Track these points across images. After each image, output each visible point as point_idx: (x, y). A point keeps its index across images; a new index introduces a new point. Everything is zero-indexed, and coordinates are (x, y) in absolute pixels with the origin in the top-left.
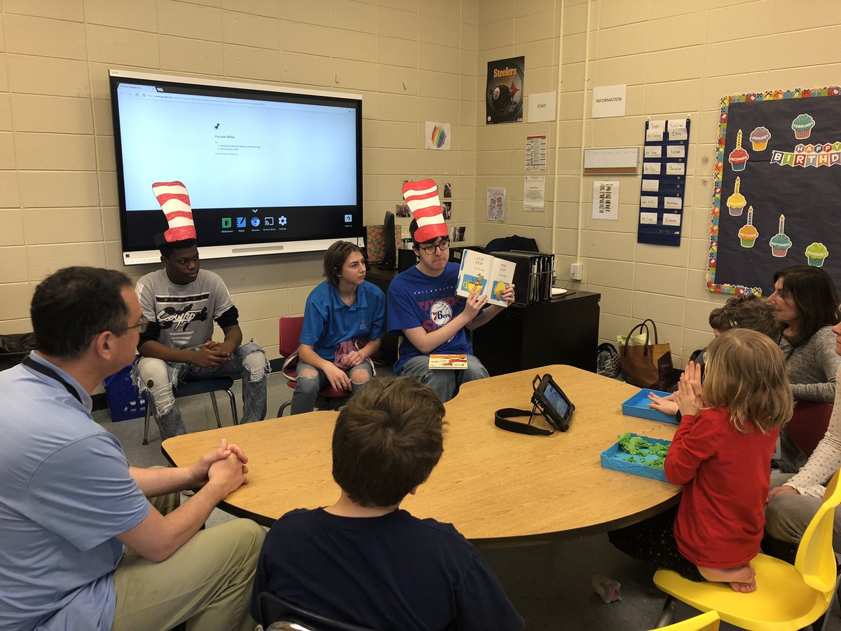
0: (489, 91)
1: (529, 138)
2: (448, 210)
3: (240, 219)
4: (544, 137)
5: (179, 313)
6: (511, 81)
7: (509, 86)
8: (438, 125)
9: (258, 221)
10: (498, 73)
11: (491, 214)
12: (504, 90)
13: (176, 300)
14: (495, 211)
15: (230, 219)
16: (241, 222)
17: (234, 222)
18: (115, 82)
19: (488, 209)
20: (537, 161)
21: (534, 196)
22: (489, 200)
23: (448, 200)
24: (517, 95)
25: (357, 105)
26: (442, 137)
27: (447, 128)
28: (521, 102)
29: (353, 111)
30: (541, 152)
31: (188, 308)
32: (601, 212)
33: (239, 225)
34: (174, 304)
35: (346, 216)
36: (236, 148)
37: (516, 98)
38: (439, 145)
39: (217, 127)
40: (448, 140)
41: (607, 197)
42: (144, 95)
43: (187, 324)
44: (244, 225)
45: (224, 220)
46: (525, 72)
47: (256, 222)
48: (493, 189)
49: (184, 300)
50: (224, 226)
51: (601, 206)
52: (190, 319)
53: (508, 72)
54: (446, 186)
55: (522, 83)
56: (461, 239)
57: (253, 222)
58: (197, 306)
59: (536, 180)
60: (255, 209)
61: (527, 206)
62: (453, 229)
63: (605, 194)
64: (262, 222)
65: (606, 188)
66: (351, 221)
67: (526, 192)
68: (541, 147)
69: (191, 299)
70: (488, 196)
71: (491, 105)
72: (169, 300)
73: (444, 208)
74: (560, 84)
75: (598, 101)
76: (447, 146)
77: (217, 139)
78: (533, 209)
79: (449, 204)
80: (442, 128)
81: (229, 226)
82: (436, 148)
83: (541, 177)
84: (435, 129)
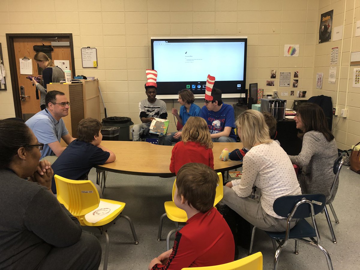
0: (321, 28)
1: (333, 49)
2: (296, 83)
3: (193, 85)
4: (337, 48)
5: (151, 112)
6: (328, 22)
7: (327, 25)
8: (292, 46)
9: (200, 86)
10: (324, 19)
11: (318, 85)
12: (325, 26)
13: (150, 108)
14: (319, 83)
15: (189, 85)
16: (194, 87)
17: (191, 87)
18: (153, 41)
19: (317, 83)
20: (335, 59)
21: (332, 76)
22: (317, 79)
23: (296, 79)
24: (330, 28)
25: (245, 40)
26: (294, 51)
27: (297, 47)
28: (331, 32)
29: (243, 43)
30: (336, 55)
31: (154, 111)
32: (356, 83)
33: (193, 88)
34: (150, 109)
35: (238, 85)
36: (193, 60)
37: (329, 30)
38: (292, 54)
39: (186, 53)
40: (297, 52)
41: (358, 76)
42: (162, 44)
43: (153, 116)
44: (195, 87)
45: (187, 86)
46: (334, 17)
47: (199, 86)
48: (319, 73)
49: (152, 108)
50: (187, 88)
51: (356, 80)
52: (153, 114)
53: (328, 18)
54: (295, 73)
55: (332, 23)
56: (304, 96)
57: (198, 87)
58: (156, 110)
59: (334, 68)
60: (199, 82)
61: (330, 81)
62: (299, 92)
63: (358, 74)
64: (202, 87)
65: (358, 71)
66: (240, 87)
67: (330, 74)
68: (336, 52)
69: (155, 108)
70: (317, 77)
71: (321, 34)
72: (148, 107)
73: (294, 82)
74: (344, 21)
75: (358, 28)
76: (297, 54)
77: (186, 57)
78: (332, 82)
79: (297, 81)
80: (294, 47)
81: (189, 88)
82: (290, 56)
83: (335, 67)
84: (290, 47)
